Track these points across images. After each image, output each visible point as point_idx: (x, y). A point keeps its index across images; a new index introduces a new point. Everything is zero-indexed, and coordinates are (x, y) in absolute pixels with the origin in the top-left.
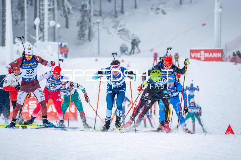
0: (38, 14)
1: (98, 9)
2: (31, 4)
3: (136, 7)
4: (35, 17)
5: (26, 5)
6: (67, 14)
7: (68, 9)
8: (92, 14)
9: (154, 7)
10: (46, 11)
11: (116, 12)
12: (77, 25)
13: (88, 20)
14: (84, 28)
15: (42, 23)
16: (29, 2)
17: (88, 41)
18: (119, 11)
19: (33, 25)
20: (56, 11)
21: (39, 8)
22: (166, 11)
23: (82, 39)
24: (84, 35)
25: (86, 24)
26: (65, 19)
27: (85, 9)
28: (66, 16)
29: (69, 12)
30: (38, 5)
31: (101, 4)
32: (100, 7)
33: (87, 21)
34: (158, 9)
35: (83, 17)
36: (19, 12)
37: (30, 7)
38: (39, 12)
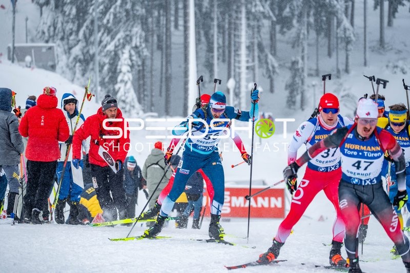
0: (232, 73)
1: (314, 67)
2: (224, 61)
3: (365, 64)
4: (229, 77)
5: (216, 62)
6: (272, 74)
7: (273, 67)
8: (305, 74)
9: (391, 65)
10: (243, 70)
11: (338, 71)
12: (286, 89)
13: (300, 82)
14: (295, 93)
15: (237, 86)
16: (221, 58)
17: (300, 110)
18: (343, 70)
19: (225, 88)
20: (257, 70)
21: (235, 66)
22: (406, 69)
23: (292, 107)
24: (294, 103)
25: (299, 87)
26: (268, 81)
27: (296, 67)
28: (270, 77)
29: (274, 72)
30: (232, 61)
31: (317, 60)
32: (317, 64)
33: (298, 83)
34: (396, 67)
35: (294, 77)
36: (207, 72)
37: (222, 64)
38: (235, 71)
